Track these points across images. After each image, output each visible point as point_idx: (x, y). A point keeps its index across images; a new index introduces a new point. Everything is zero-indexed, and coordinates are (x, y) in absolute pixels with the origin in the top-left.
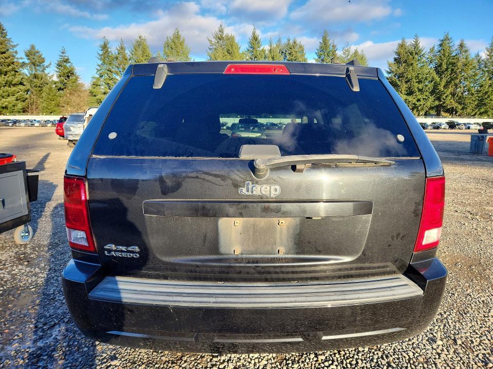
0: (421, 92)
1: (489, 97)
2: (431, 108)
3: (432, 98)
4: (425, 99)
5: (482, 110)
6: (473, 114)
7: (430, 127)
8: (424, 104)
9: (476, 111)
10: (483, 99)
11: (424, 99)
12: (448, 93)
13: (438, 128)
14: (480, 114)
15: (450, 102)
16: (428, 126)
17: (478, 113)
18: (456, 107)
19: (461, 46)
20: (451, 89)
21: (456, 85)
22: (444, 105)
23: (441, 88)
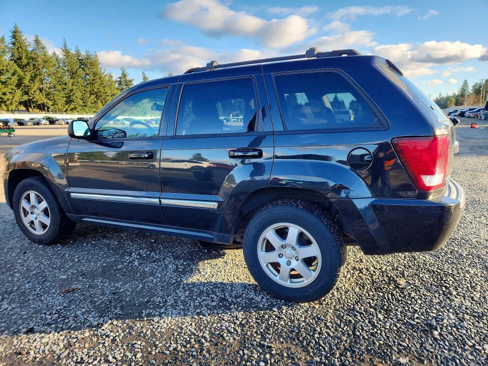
0: (5, 85)
1: (74, 94)
2: (21, 103)
3: (19, 93)
4: (12, 93)
5: (72, 106)
6: (65, 109)
7: (29, 123)
8: (12, 99)
9: (67, 107)
10: (70, 96)
11: (10, 93)
12: (35, 88)
13: (38, 124)
14: (71, 110)
15: (40, 98)
16: (26, 122)
17: (69, 109)
18: (46, 103)
19: (37, 41)
20: (37, 85)
21: (42, 81)
22: (34, 100)
23: (26, 82)
